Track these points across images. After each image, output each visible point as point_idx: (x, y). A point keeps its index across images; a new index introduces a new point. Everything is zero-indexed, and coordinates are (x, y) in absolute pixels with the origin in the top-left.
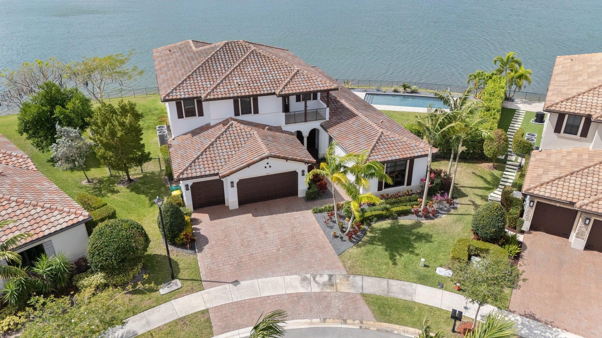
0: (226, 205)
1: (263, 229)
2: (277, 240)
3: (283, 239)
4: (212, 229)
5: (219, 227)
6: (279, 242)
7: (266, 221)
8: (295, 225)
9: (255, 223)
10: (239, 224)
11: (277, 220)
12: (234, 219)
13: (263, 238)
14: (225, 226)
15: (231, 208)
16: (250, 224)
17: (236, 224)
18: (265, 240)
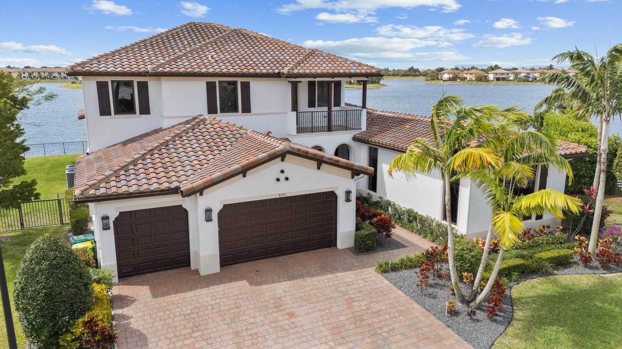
0: (193, 267)
1: (281, 308)
2: (322, 329)
3: (335, 325)
4: (161, 314)
5: (178, 310)
6: (327, 333)
7: (285, 291)
8: (352, 296)
9: (262, 296)
10: (224, 300)
11: (308, 289)
12: (212, 291)
13: (288, 327)
14: (193, 307)
15: (203, 273)
16: (250, 298)
17: (218, 301)
18: (293, 331)
